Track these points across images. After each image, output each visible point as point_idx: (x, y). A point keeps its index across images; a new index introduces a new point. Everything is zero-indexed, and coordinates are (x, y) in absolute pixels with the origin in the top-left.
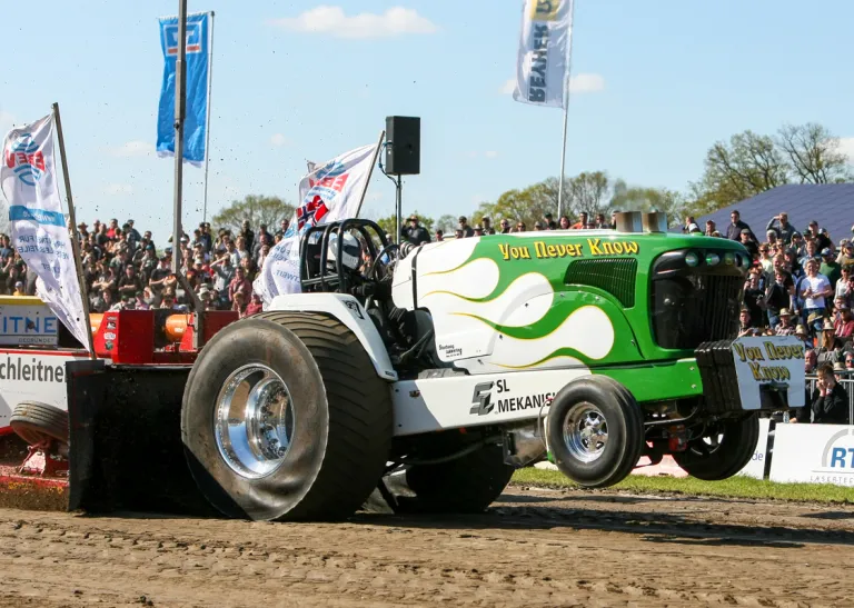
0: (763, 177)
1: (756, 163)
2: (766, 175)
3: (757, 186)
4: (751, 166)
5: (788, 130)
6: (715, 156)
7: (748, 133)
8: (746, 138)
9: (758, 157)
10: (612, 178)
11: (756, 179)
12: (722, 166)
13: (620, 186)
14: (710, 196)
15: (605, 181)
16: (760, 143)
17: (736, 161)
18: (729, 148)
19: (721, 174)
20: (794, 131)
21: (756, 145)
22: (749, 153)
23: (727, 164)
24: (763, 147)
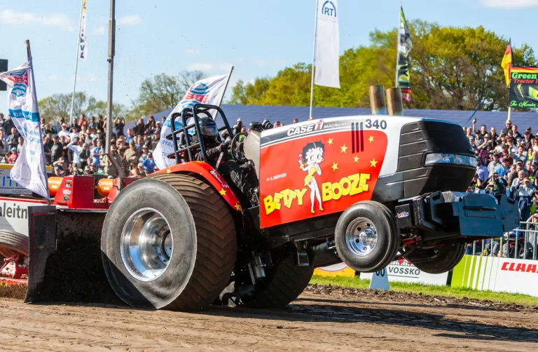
0: (170, 98)
1: (167, 91)
2: (172, 97)
3: (167, 103)
4: (165, 92)
5: (185, 74)
6: (145, 86)
7: (163, 74)
8: (162, 77)
9: (168, 87)
10: (88, 96)
11: (167, 99)
12: (149, 91)
13: (93, 100)
14: (141, 107)
15: (84, 97)
16: (170, 80)
17: (157, 89)
18: (153, 82)
19: (148, 96)
20: (188, 74)
21: (167, 81)
22: (163, 85)
23: (151, 90)
24: (171, 82)
